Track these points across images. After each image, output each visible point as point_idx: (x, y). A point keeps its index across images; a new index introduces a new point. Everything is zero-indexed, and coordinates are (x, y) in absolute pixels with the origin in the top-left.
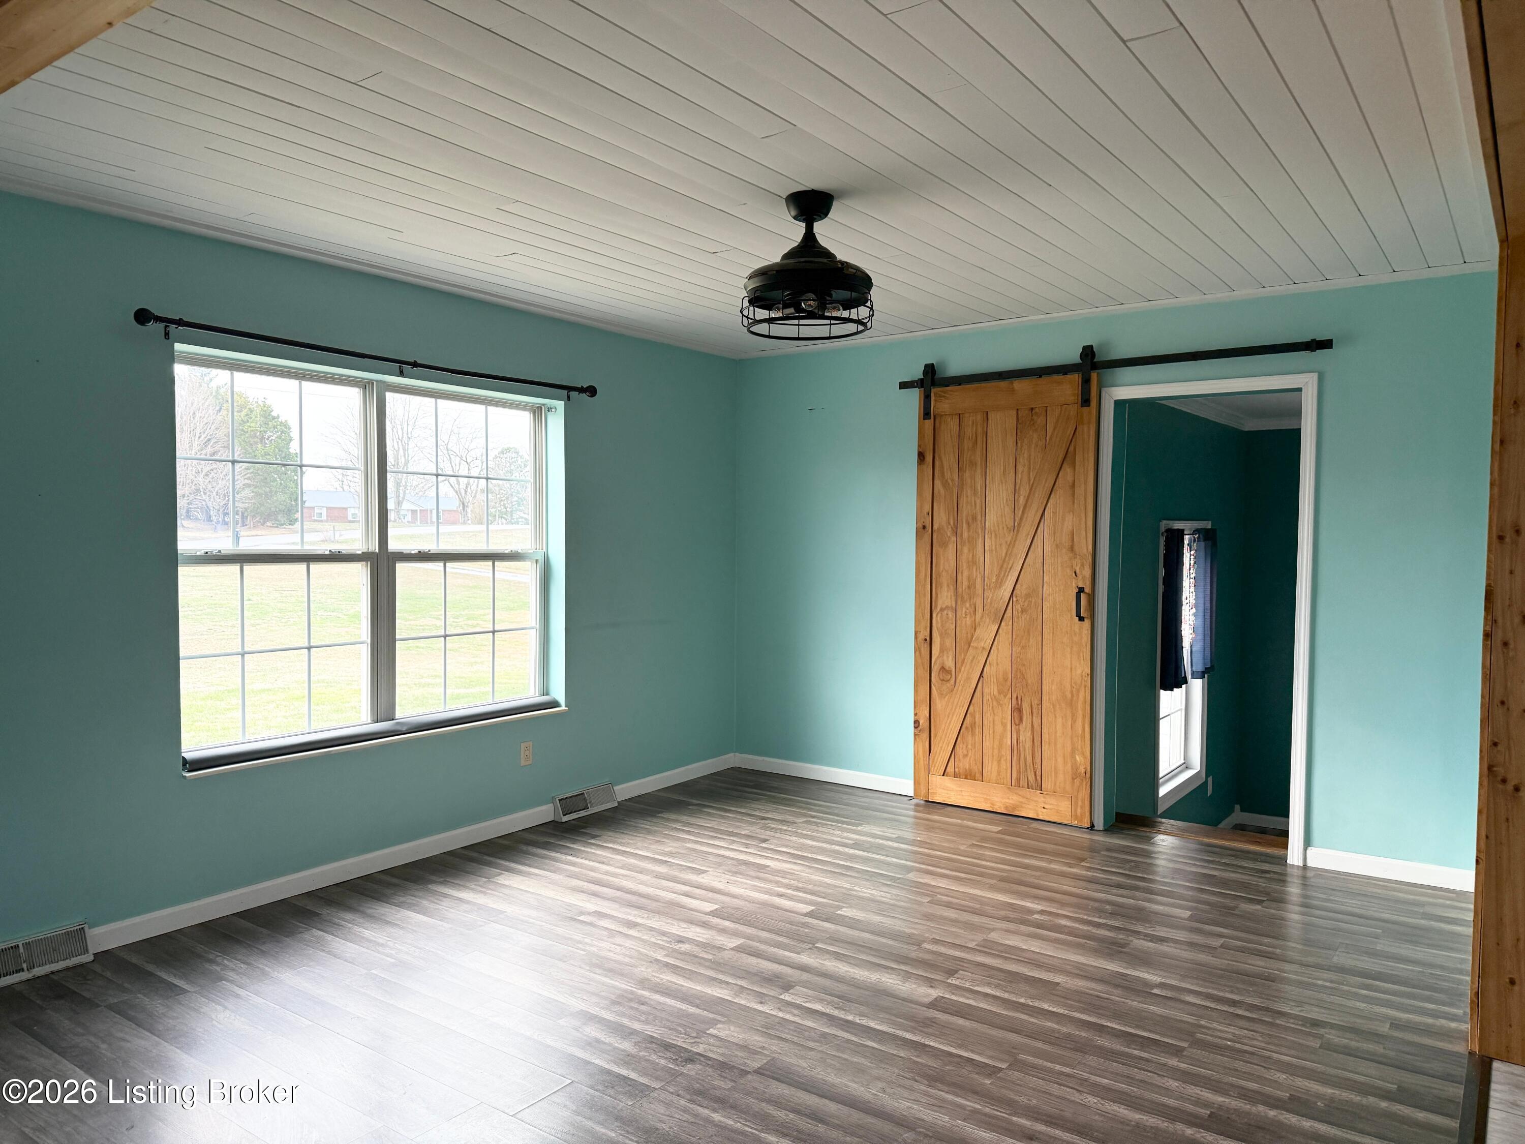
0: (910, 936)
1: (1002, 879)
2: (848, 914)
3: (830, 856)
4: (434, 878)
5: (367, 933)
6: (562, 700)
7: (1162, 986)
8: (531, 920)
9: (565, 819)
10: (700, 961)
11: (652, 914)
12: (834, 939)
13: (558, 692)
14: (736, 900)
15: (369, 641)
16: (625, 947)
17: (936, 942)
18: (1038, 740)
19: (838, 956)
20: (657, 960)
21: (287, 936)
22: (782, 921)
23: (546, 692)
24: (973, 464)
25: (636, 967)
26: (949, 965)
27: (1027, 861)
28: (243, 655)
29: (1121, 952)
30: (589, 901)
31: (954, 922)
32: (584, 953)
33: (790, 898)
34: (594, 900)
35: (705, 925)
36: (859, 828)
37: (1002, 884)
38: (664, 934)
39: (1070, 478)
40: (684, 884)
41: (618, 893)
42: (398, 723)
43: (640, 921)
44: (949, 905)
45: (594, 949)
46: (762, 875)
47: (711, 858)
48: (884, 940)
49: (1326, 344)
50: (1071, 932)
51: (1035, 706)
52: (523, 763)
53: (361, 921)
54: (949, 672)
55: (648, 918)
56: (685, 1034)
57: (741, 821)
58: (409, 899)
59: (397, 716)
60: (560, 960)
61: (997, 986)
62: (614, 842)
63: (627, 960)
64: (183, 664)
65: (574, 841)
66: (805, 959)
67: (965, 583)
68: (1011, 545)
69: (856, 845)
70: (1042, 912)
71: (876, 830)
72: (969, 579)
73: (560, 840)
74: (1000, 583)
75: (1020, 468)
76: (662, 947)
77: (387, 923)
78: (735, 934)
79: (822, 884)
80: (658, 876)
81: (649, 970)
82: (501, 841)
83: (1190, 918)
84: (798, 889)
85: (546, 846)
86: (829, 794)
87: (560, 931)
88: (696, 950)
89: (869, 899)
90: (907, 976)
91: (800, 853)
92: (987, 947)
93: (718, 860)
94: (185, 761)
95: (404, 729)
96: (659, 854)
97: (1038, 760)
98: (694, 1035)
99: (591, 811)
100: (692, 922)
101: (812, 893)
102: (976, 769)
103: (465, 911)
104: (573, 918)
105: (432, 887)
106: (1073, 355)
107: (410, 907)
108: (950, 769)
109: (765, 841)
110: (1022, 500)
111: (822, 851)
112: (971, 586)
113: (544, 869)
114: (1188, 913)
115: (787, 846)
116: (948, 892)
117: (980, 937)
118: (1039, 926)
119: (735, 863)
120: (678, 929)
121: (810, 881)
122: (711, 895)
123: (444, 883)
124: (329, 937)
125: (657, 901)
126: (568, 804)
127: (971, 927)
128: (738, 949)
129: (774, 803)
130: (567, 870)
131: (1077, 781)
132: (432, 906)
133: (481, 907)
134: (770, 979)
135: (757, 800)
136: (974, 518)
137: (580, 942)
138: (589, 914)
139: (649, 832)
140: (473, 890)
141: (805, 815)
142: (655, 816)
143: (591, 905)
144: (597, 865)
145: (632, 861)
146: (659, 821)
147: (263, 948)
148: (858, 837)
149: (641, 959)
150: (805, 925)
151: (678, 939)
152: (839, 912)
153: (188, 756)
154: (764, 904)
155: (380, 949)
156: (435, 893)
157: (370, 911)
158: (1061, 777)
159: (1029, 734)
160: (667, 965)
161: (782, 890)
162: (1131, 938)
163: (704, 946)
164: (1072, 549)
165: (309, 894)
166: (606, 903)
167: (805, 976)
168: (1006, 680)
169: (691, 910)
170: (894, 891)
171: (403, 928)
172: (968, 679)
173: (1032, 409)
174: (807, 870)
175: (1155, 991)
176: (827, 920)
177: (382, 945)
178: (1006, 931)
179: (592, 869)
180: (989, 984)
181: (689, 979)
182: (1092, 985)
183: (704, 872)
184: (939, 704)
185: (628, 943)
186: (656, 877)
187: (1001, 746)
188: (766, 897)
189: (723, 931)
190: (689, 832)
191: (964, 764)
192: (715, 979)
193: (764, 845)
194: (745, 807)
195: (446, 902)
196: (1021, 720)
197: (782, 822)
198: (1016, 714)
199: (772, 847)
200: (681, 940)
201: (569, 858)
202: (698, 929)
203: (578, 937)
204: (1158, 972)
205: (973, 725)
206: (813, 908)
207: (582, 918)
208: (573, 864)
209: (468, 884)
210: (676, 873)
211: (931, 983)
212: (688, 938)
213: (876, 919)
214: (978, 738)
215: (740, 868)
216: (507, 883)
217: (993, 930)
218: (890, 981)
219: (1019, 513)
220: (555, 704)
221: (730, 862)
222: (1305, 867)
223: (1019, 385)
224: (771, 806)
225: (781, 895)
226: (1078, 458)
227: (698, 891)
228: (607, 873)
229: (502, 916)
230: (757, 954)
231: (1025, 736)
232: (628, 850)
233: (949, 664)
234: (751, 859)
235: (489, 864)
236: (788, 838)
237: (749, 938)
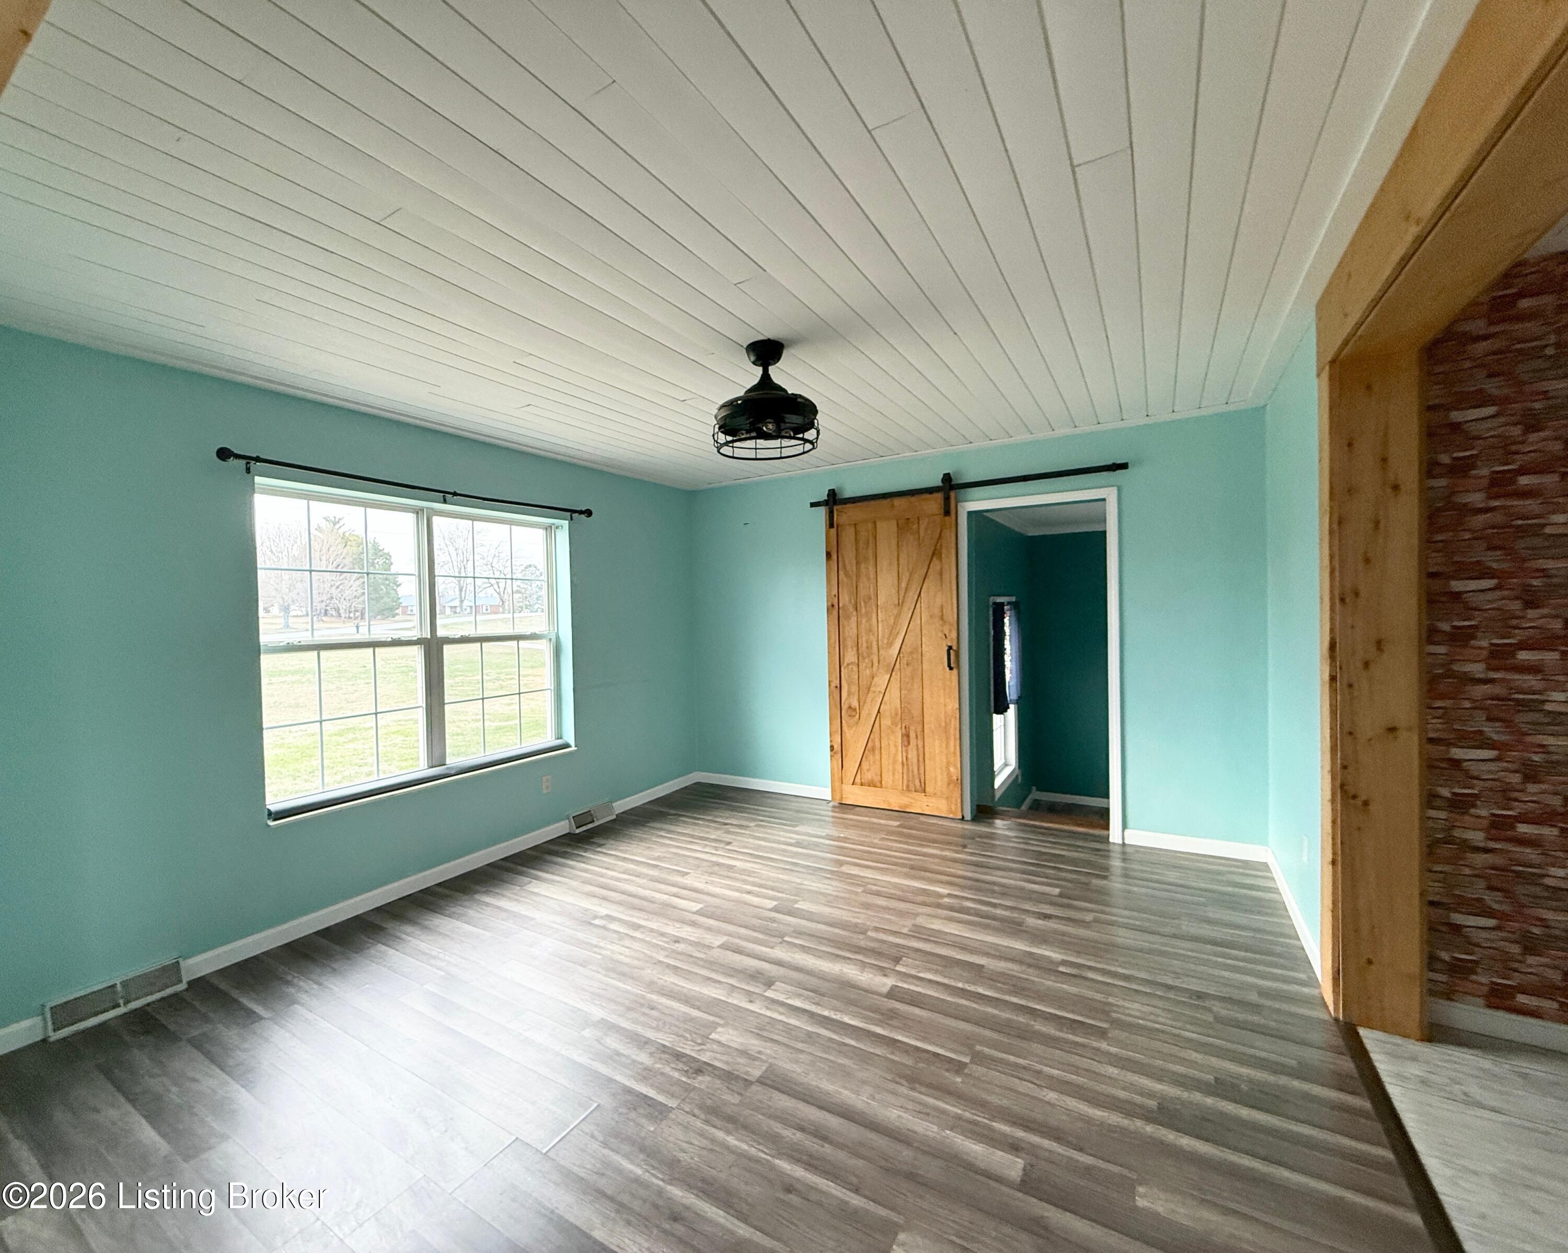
0: (856, 925)
1: (912, 868)
2: (803, 907)
3: (780, 855)
4: (478, 888)
5: (423, 946)
6: (572, 742)
7: (1064, 963)
8: (556, 926)
9: (578, 831)
10: (695, 960)
11: (651, 916)
12: (799, 933)
13: (569, 736)
14: (714, 899)
15: (424, 706)
16: (633, 950)
17: (877, 929)
18: (922, 758)
19: (804, 949)
20: (660, 962)
21: (357, 953)
22: (754, 917)
23: (560, 737)
24: (866, 559)
25: (643, 969)
26: (894, 952)
27: (925, 850)
28: (321, 722)
29: (1021, 931)
30: (600, 905)
31: (887, 909)
32: (600, 957)
33: (757, 895)
34: (605, 904)
35: (693, 924)
36: (797, 829)
37: (913, 872)
38: (663, 934)
39: (938, 568)
40: (673, 885)
41: (623, 897)
42: (448, 768)
43: (642, 923)
44: (878, 894)
45: (609, 953)
46: (731, 874)
47: (691, 861)
48: (837, 931)
49: (1124, 466)
50: (977, 914)
51: (919, 734)
52: (545, 792)
53: (419, 933)
54: (855, 710)
55: (647, 920)
56: (692, 1041)
57: (708, 826)
58: (459, 910)
59: (448, 762)
60: (581, 965)
61: (936, 972)
62: (616, 850)
63: (635, 963)
64: (266, 734)
65: (586, 850)
66: (779, 953)
67: (865, 645)
68: (898, 616)
69: (798, 844)
70: (949, 895)
71: (809, 830)
72: (867, 642)
73: (574, 849)
74: (890, 645)
75: (901, 561)
76: (663, 949)
77: (440, 934)
78: (720, 932)
79: (778, 880)
80: (653, 879)
81: (655, 972)
82: (529, 852)
83: (1061, 895)
84: (761, 886)
85: (565, 855)
86: (769, 801)
87: (580, 935)
88: (690, 949)
89: (817, 892)
90: (863, 965)
91: (756, 853)
92: (919, 932)
93: (696, 862)
94: (270, 813)
95: (453, 772)
96: (651, 859)
97: (922, 772)
98: (699, 1041)
99: (597, 823)
100: (683, 922)
101: (773, 889)
102: (877, 779)
103: (503, 920)
104: (587, 920)
105: (477, 896)
106: (937, 481)
107: (458, 917)
108: (858, 780)
109: (729, 843)
110: (903, 585)
111: (773, 850)
112: (869, 647)
113: (565, 877)
114: (1057, 891)
115: (746, 847)
116: (876, 882)
117: (909, 923)
118: (951, 908)
119: (709, 864)
120: (672, 929)
121: (768, 879)
122: (695, 895)
123: (487, 893)
124: (391, 951)
125: (653, 902)
126: (580, 820)
127: (902, 914)
128: (724, 947)
129: (732, 811)
130: (581, 877)
131: (952, 786)
132: (477, 915)
133: (515, 915)
134: (754, 976)
135: (718, 808)
136: (870, 598)
137: (596, 946)
138: (602, 918)
139: (641, 840)
140: (509, 898)
141: (754, 820)
142: (644, 826)
143: (603, 910)
144: (605, 871)
145: (632, 866)
146: (646, 829)
147: (336, 966)
148: (798, 837)
149: (647, 962)
150: (773, 920)
151: (675, 939)
152: (796, 906)
153: (273, 808)
154: (738, 901)
155: (433, 961)
156: (480, 902)
157: (426, 923)
158: (939, 783)
159: (915, 753)
160: (668, 966)
161: (749, 888)
162: (1023, 917)
163: (697, 944)
164: (942, 618)
165: (378, 910)
166: (614, 907)
167: (782, 971)
168: (896, 714)
169: (681, 910)
170: (835, 883)
171: (452, 939)
172: (869, 715)
173: (908, 519)
174: (766, 868)
175: (1061, 969)
176: (790, 913)
177: (434, 957)
178: (929, 915)
179: (602, 876)
180: (929, 970)
181: (687, 979)
182: (1010, 965)
183: (688, 873)
184: (848, 733)
185: (636, 946)
186: (651, 880)
187: (895, 762)
188: (736, 895)
189: (709, 929)
190: (670, 839)
191: (868, 776)
192: (709, 979)
193: (728, 847)
194: (710, 815)
195: (488, 911)
196: (909, 743)
197: (740, 826)
198: (905, 738)
199: (735, 849)
200: (677, 941)
201: (583, 865)
202: (689, 929)
203: (594, 941)
204: (1056, 949)
205: (873, 749)
206: (775, 903)
207: (596, 922)
208: (586, 871)
209: (505, 893)
210: (664, 875)
211: (884, 972)
212: (683, 939)
213: (827, 910)
214: (878, 757)
215: (715, 869)
216: (535, 890)
217: (917, 915)
218: (851, 972)
219: (902, 594)
220: (567, 746)
221: (706, 864)
222: (1124, 844)
223: (897, 502)
224: (727, 813)
225: (749, 893)
226: (944, 551)
227: (685, 892)
228: (612, 878)
229: (532, 923)
230: (739, 951)
231: (912, 755)
232: (627, 856)
233: (855, 704)
234: (721, 860)
235: (521, 873)
236: (746, 840)
237: (730, 934)
